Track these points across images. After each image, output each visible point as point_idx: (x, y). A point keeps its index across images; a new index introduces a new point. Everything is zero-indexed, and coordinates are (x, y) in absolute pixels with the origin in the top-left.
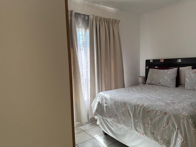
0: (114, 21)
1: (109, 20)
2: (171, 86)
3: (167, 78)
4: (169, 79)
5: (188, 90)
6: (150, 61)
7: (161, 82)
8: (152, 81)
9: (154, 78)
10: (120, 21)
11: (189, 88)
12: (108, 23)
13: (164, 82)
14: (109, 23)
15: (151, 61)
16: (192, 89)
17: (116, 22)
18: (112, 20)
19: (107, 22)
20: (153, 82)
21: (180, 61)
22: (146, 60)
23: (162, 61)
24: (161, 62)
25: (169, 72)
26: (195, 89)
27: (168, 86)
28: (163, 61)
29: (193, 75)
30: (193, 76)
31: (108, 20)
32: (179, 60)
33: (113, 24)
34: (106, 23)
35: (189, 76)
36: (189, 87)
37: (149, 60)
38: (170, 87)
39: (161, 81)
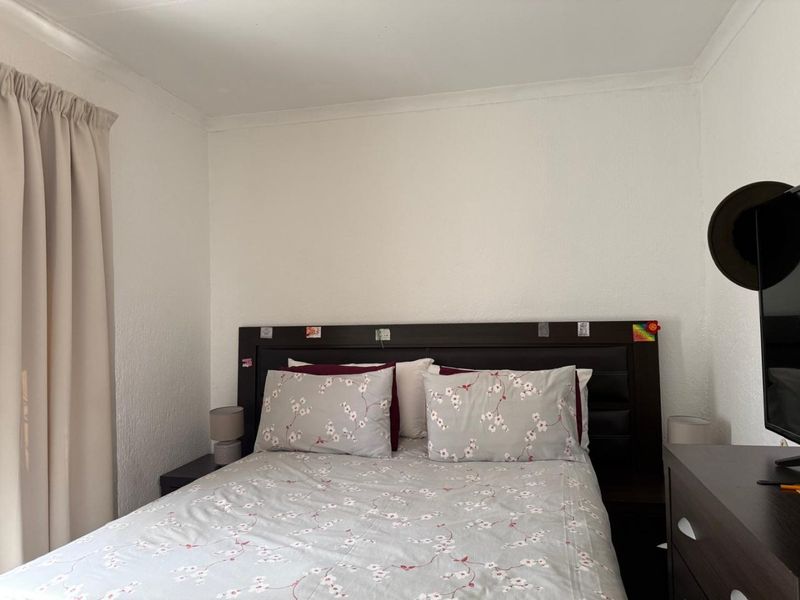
0: (80, 107)
1: (49, 97)
2: (375, 452)
3: (354, 413)
4: (366, 419)
5: (443, 461)
6: (263, 335)
7: (330, 436)
8: (287, 434)
9: (297, 414)
10: (113, 117)
11: (447, 455)
12: (39, 112)
13: (345, 435)
14: (50, 115)
15: (266, 334)
16: (456, 459)
17: (89, 114)
18: (67, 100)
19: (33, 101)
20: (293, 439)
21: (385, 335)
22: (240, 329)
23: (315, 336)
24: (311, 336)
25: (363, 389)
26: (467, 456)
27: (363, 452)
28: (319, 336)
29: (456, 400)
30: (456, 402)
31: (41, 96)
32: (382, 330)
33: (75, 124)
34: (26, 106)
35: (440, 401)
36: (445, 451)
37: (257, 330)
38: (369, 454)
39: (330, 430)
